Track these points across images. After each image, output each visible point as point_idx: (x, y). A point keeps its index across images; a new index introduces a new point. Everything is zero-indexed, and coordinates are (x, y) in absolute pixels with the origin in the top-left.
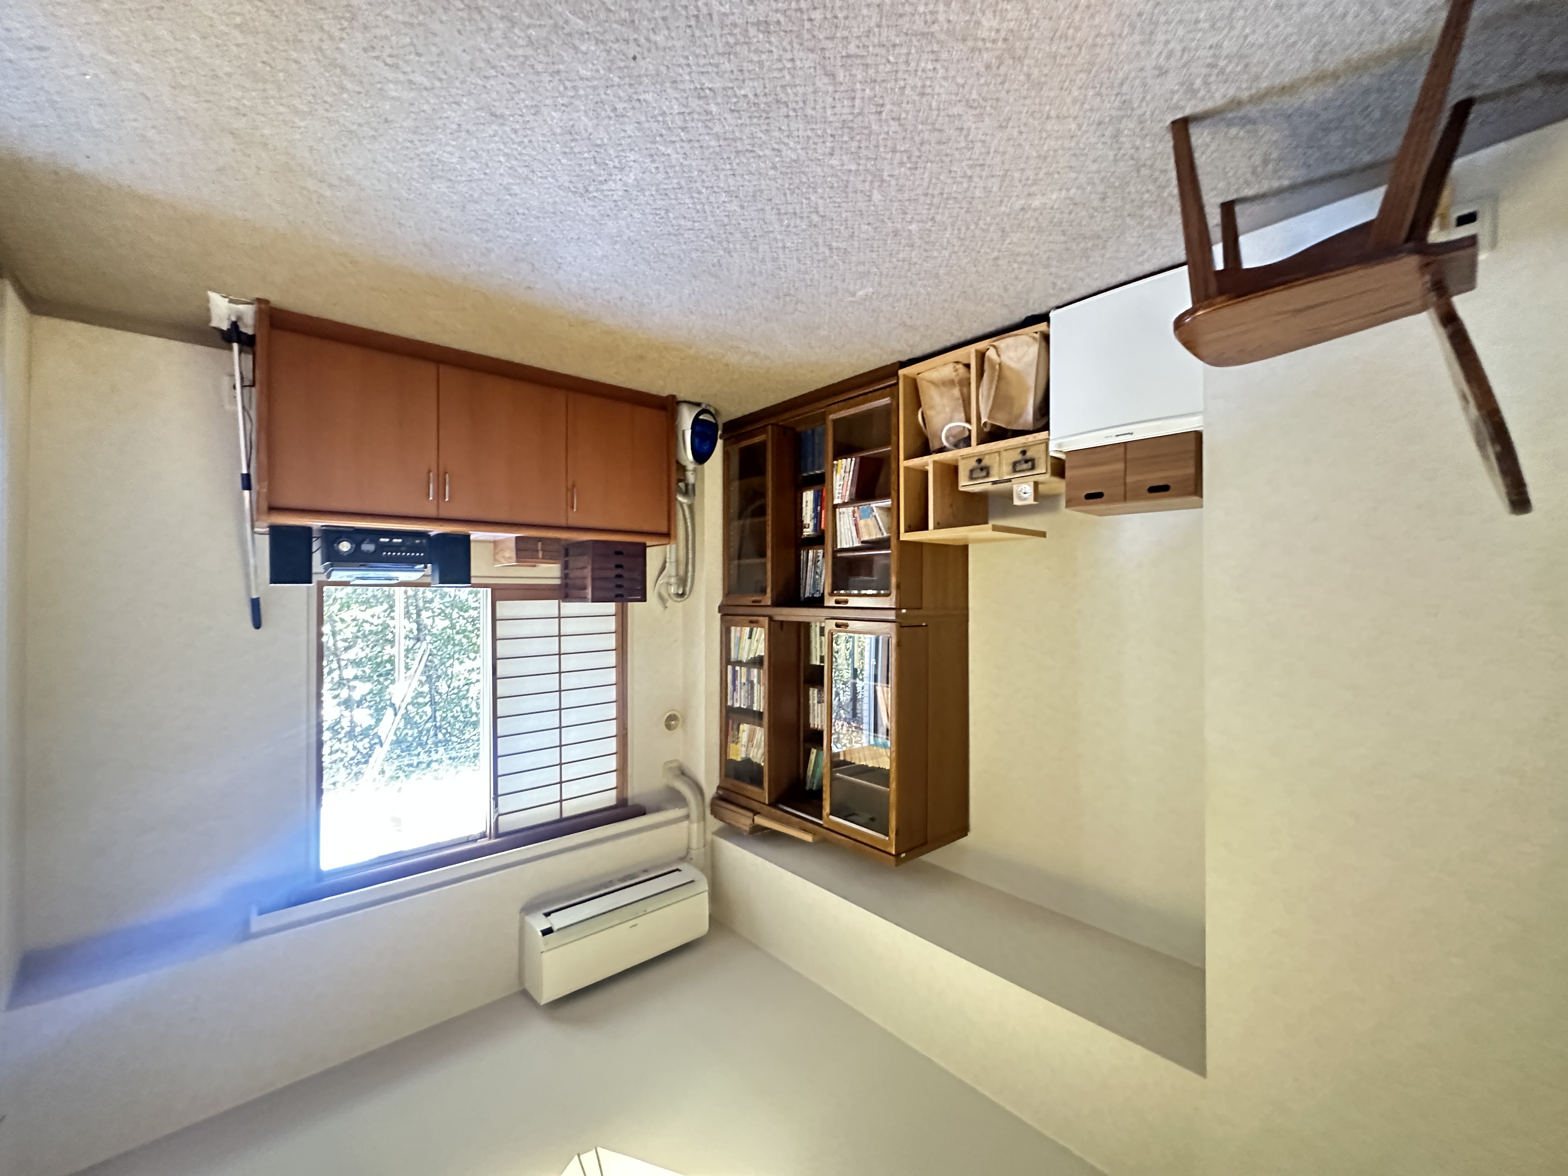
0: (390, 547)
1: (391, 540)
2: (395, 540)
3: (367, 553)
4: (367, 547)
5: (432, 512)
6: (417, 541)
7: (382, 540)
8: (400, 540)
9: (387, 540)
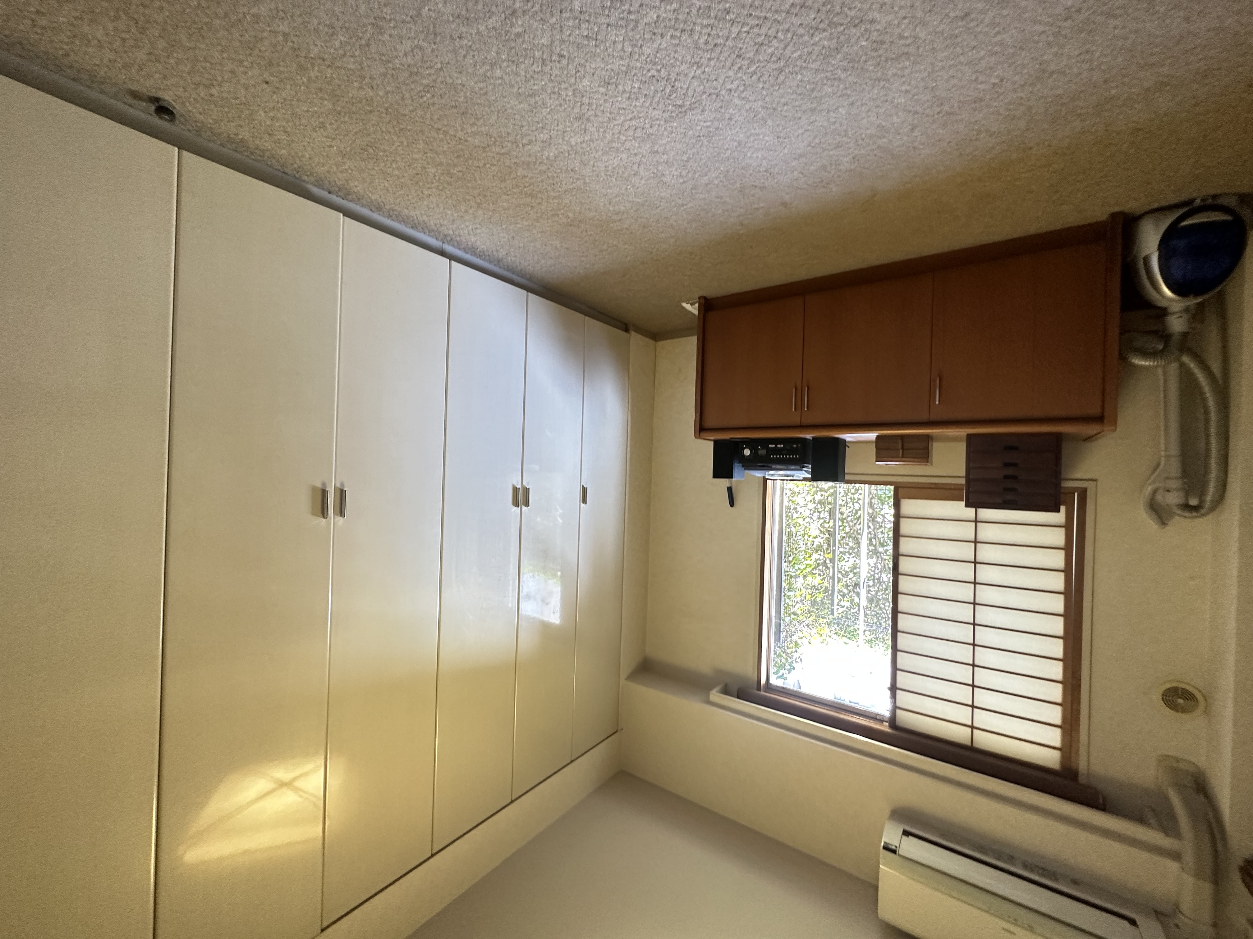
0: (776, 451)
1: (776, 446)
2: (779, 446)
3: (762, 456)
4: (762, 452)
5: (797, 420)
6: (795, 446)
7: (770, 446)
8: (782, 446)
9: (774, 446)
